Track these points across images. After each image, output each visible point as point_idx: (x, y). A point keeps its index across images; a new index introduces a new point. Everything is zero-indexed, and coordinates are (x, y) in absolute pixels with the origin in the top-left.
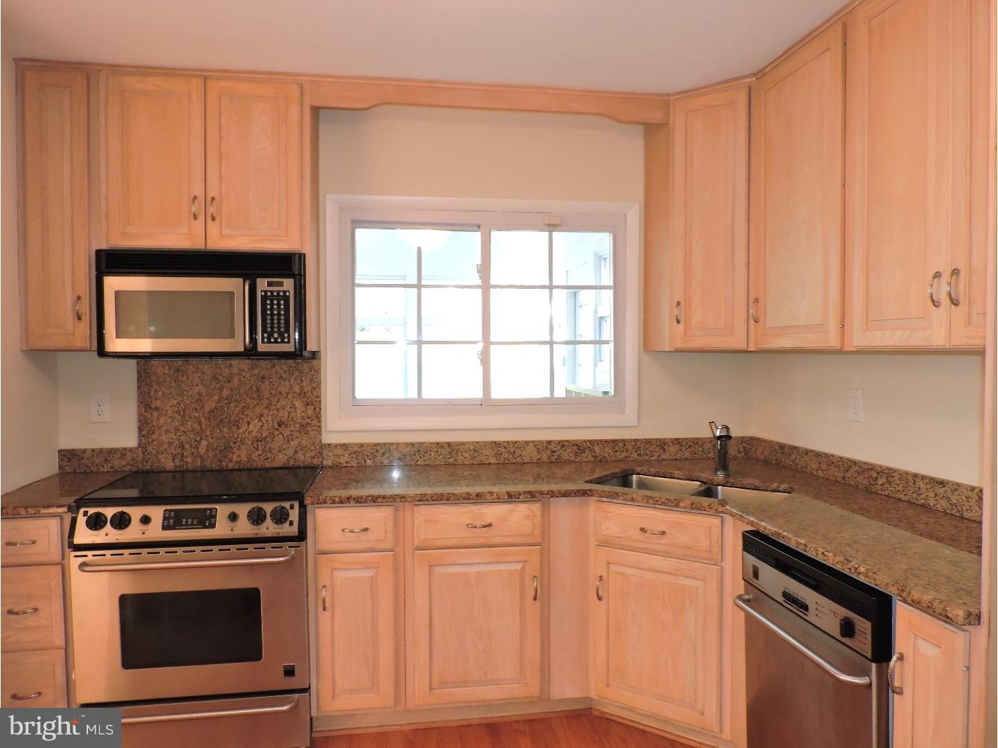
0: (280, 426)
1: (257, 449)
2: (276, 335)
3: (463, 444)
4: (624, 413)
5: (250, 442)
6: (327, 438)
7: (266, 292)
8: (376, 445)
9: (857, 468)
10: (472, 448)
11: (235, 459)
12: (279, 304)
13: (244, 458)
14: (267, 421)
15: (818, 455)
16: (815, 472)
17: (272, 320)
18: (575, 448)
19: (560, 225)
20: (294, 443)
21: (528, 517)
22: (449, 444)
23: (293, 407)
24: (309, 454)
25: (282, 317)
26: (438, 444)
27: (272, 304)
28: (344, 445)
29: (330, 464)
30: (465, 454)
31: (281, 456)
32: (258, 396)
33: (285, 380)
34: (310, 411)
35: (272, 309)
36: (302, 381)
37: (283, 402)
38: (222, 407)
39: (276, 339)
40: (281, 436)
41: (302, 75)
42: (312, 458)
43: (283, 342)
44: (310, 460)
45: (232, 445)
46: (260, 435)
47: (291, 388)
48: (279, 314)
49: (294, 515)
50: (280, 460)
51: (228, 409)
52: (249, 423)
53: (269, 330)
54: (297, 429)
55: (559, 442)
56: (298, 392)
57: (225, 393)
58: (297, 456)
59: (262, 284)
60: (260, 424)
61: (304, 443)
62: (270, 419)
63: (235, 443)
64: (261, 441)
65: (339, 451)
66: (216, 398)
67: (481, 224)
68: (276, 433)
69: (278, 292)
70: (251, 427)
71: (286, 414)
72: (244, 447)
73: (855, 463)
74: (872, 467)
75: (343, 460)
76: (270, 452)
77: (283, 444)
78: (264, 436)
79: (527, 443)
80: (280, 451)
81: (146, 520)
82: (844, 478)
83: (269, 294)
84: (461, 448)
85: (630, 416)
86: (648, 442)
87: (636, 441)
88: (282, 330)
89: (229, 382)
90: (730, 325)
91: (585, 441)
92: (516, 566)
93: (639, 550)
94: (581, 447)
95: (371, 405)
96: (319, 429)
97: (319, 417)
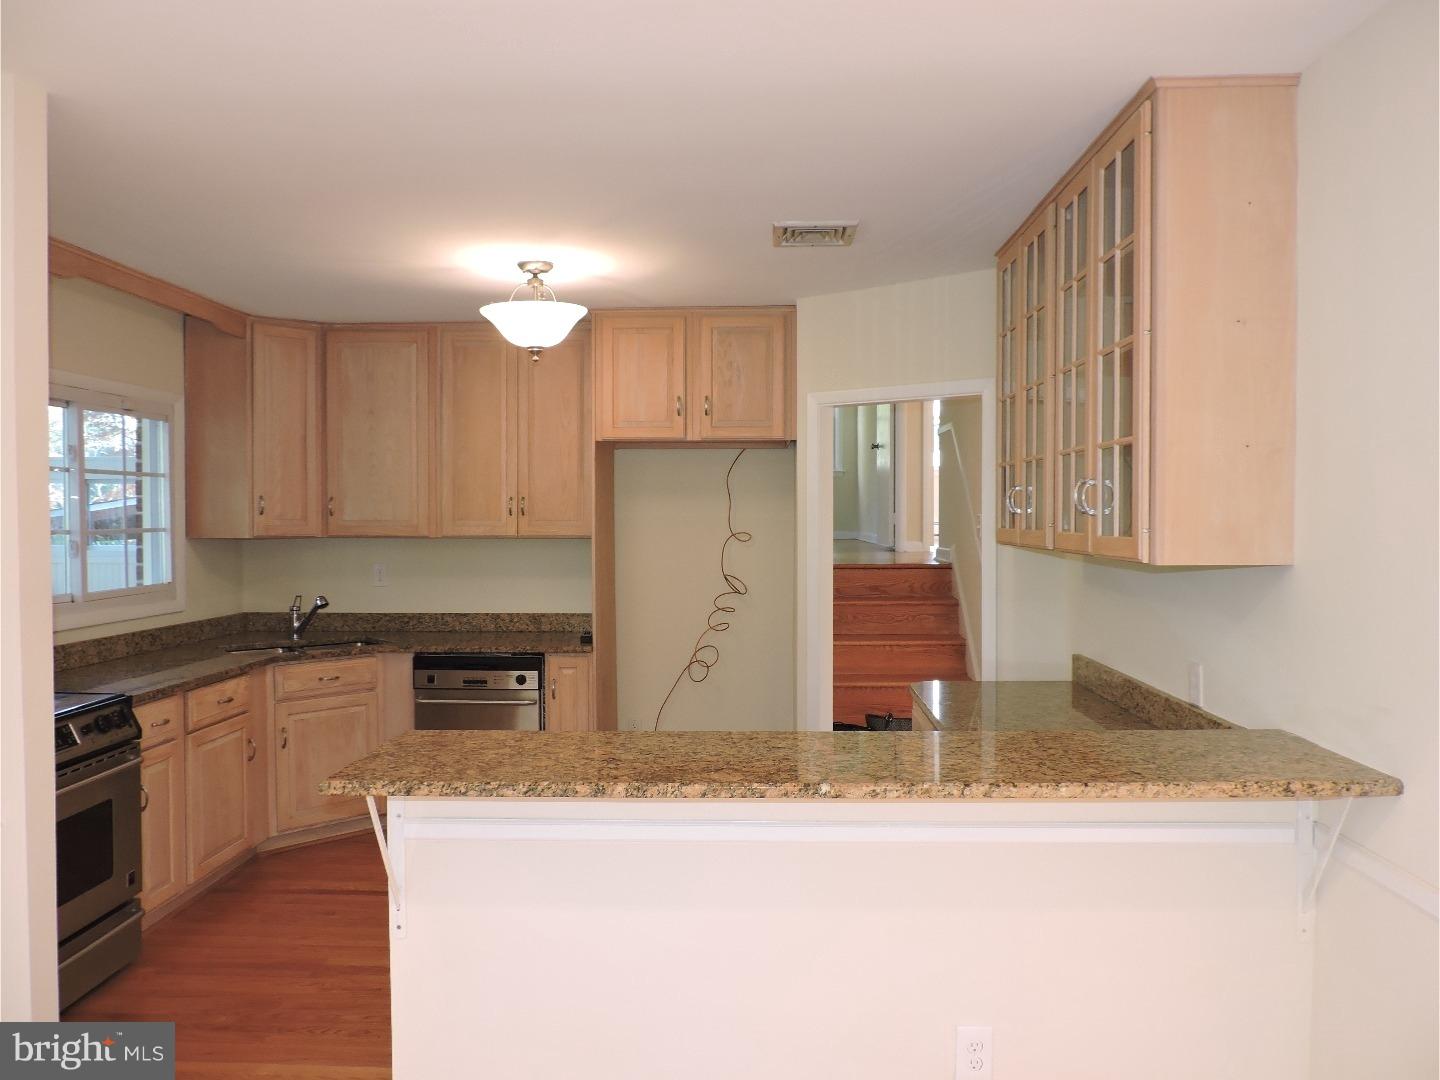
3: (73, 645)
4: (176, 598)
9: (388, 618)
10: (81, 648)
16: (339, 629)
18: (151, 637)
21: (246, 687)
30: (76, 657)
67: (72, 401)
73: (386, 615)
74: (405, 615)
79: (119, 637)
84: (73, 652)
85: (179, 600)
86: (193, 624)
87: (187, 624)
90: (305, 518)
91: (156, 630)
92: (238, 734)
93: (314, 697)
94: (153, 635)
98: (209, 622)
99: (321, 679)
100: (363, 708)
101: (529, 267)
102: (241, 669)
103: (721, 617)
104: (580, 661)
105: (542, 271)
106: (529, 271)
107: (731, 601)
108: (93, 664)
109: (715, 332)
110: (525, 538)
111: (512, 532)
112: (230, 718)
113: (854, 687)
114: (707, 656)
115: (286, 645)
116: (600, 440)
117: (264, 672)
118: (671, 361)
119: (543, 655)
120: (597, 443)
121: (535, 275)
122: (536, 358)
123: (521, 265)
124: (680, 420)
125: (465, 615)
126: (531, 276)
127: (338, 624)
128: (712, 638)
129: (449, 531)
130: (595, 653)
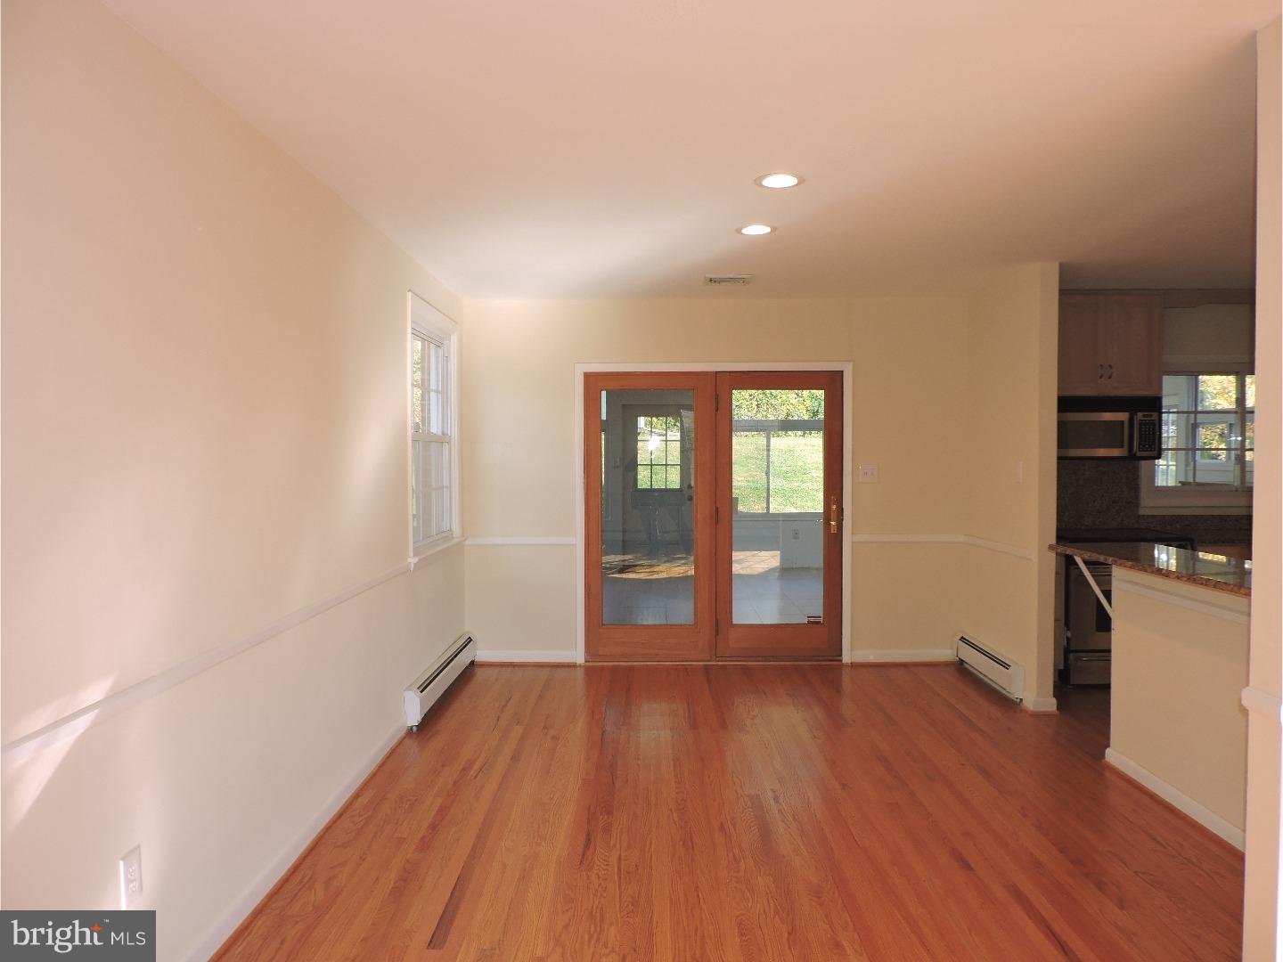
0: (1113, 503)
1: (1099, 518)
2: (1147, 446)
3: (1228, 516)
7: (1142, 421)
11: (1085, 524)
12: (1149, 429)
13: (1091, 523)
14: (1106, 500)
17: (1145, 437)
20: (1122, 514)
22: (1220, 516)
23: (1122, 491)
24: (1131, 522)
25: (1151, 436)
26: (1212, 516)
27: (1145, 428)
29: (1144, 528)
30: (1230, 523)
31: (1113, 522)
32: (1101, 484)
33: (1117, 473)
34: (1132, 493)
35: (1145, 432)
36: (1127, 473)
37: (1115, 488)
38: (1078, 491)
39: (1147, 449)
40: (1114, 510)
42: (1133, 524)
43: (1151, 450)
46: (1101, 509)
47: (1121, 479)
48: (1149, 434)
50: (1113, 524)
53: (1143, 443)
54: (1124, 505)
56: (1125, 481)
57: (1080, 482)
58: (1123, 522)
59: (1140, 416)
61: (1128, 515)
65: (1150, 520)
66: (1075, 485)
67: (1239, 371)
68: (1111, 507)
69: (1149, 420)
71: (1117, 495)
72: (1091, 516)
75: (1152, 526)
76: (1107, 519)
77: (1115, 515)
78: (1104, 509)
80: (1113, 519)
83: (1144, 422)
84: (1228, 520)
88: (1151, 443)
89: (1083, 475)
95: (1166, 490)
96: (1137, 505)
97: (1137, 497)
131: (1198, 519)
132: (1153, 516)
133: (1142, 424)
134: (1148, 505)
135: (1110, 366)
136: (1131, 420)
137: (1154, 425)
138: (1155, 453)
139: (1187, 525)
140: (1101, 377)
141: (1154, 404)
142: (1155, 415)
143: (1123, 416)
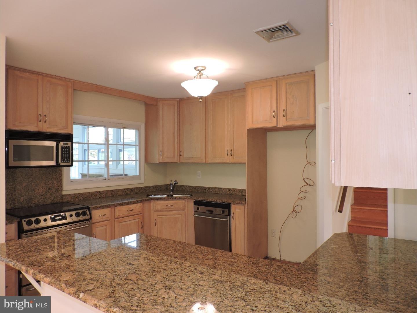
0: (49, 190)
1: (41, 198)
2: (66, 160)
3: (103, 191)
4: (141, 180)
5: (39, 196)
6: (64, 193)
7: (63, 146)
8: (79, 194)
9: (201, 188)
10: (105, 192)
11: (33, 203)
12: (67, 150)
13: (37, 202)
14: (45, 188)
15: (189, 186)
16: (189, 190)
17: (65, 155)
18: (131, 190)
19: (126, 128)
20: (54, 195)
21: (140, 207)
22: (99, 192)
23: (54, 183)
24: (59, 199)
25: (68, 154)
26: (96, 192)
27: (65, 150)
28: (69, 194)
29: (65, 201)
30: (104, 194)
31: (49, 200)
32: (42, 180)
33: (51, 174)
34: (59, 184)
35: (65, 152)
36: (56, 174)
37: (50, 182)
38: (29, 185)
39: (66, 161)
40: (49, 193)
41: (71, 79)
42: (59, 200)
43: (68, 162)
44: (59, 201)
45: (33, 198)
46: (42, 193)
47: (53, 177)
48: (67, 153)
49: (88, 212)
50: (49, 201)
51: (31, 185)
52: (38, 190)
53: (64, 158)
54: (54, 190)
55: (127, 189)
56: (55, 178)
57: (30, 179)
58: (54, 199)
59: (62, 144)
60: (42, 190)
61: (57, 195)
62: (46, 188)
63: (33, 197)
64: (42, 195)
65: (68, 197)
66: (27, 181)
67: (106, 126)
68: (48, 192)
69: (67, 146)
70: (39, 191)
71: (51, 186)
72: (37, 198)
73: (200, 187)
74: (205, 187)
75: (69, 200)
76: (46, 199)
77: (50, 196)
78: (44, 194)
79: (119, 190)
80: (49, 198)
81: (45, 220)
82: (197, 191)
83: (64, 147)
84: (103, 193)
85: (142, 180)
86: (147, 187)
87: (144, 187)
88: (68, 158)
89: (32, 176)
90: (174, 156)
91: (133, 188)
92: (137, 220)
93: (166, 211)
94: (132, 190)
95: (76, 181)
96: (62, 190)
97: (62, 186)
98: (153, 186)
99: (167, 206)
100: (180, 216)
101: (198, 69)
102: (137, 201)
103: (302, 195)
104: (242, 207)
105: (202, 70)
106: (198, 70)
107: (308, 188)
108: (110, 197)
109: (287, 85)
110: (231, 163)
111: (228, 161)
112: (133, 215)
113: (366, 227)
114: (298, 209)
115: (168, 195)
116: (248, 128)
117: (150, 202)
118: (271, 98)
119: (231, 204)
120: (248, 130)
121: (200, 71)
122: (201, 100)
123: (195, 68)
124: (275, 119)
125: (221, 188)
126: (199, 72)
127: (188, 189)
128: (300, 202)
129: (210, 161)
130: (247, 204)
131: (91, 194)
132: (69, 195)
133: (63, 148)
134: (67, 189)
135: (45, 115)
136: (57, 146)
137: (69, 148)
138: (70, 164)
139: (86, 198)
140: (40, 121)
141: (69, 138)
142: (70, 144)
143: (54, 144)
